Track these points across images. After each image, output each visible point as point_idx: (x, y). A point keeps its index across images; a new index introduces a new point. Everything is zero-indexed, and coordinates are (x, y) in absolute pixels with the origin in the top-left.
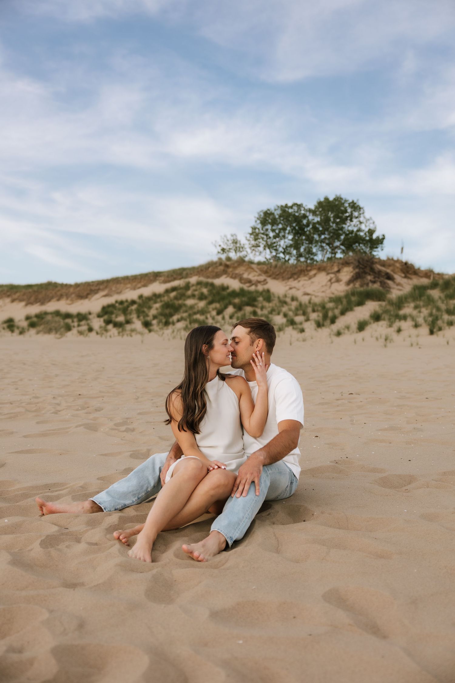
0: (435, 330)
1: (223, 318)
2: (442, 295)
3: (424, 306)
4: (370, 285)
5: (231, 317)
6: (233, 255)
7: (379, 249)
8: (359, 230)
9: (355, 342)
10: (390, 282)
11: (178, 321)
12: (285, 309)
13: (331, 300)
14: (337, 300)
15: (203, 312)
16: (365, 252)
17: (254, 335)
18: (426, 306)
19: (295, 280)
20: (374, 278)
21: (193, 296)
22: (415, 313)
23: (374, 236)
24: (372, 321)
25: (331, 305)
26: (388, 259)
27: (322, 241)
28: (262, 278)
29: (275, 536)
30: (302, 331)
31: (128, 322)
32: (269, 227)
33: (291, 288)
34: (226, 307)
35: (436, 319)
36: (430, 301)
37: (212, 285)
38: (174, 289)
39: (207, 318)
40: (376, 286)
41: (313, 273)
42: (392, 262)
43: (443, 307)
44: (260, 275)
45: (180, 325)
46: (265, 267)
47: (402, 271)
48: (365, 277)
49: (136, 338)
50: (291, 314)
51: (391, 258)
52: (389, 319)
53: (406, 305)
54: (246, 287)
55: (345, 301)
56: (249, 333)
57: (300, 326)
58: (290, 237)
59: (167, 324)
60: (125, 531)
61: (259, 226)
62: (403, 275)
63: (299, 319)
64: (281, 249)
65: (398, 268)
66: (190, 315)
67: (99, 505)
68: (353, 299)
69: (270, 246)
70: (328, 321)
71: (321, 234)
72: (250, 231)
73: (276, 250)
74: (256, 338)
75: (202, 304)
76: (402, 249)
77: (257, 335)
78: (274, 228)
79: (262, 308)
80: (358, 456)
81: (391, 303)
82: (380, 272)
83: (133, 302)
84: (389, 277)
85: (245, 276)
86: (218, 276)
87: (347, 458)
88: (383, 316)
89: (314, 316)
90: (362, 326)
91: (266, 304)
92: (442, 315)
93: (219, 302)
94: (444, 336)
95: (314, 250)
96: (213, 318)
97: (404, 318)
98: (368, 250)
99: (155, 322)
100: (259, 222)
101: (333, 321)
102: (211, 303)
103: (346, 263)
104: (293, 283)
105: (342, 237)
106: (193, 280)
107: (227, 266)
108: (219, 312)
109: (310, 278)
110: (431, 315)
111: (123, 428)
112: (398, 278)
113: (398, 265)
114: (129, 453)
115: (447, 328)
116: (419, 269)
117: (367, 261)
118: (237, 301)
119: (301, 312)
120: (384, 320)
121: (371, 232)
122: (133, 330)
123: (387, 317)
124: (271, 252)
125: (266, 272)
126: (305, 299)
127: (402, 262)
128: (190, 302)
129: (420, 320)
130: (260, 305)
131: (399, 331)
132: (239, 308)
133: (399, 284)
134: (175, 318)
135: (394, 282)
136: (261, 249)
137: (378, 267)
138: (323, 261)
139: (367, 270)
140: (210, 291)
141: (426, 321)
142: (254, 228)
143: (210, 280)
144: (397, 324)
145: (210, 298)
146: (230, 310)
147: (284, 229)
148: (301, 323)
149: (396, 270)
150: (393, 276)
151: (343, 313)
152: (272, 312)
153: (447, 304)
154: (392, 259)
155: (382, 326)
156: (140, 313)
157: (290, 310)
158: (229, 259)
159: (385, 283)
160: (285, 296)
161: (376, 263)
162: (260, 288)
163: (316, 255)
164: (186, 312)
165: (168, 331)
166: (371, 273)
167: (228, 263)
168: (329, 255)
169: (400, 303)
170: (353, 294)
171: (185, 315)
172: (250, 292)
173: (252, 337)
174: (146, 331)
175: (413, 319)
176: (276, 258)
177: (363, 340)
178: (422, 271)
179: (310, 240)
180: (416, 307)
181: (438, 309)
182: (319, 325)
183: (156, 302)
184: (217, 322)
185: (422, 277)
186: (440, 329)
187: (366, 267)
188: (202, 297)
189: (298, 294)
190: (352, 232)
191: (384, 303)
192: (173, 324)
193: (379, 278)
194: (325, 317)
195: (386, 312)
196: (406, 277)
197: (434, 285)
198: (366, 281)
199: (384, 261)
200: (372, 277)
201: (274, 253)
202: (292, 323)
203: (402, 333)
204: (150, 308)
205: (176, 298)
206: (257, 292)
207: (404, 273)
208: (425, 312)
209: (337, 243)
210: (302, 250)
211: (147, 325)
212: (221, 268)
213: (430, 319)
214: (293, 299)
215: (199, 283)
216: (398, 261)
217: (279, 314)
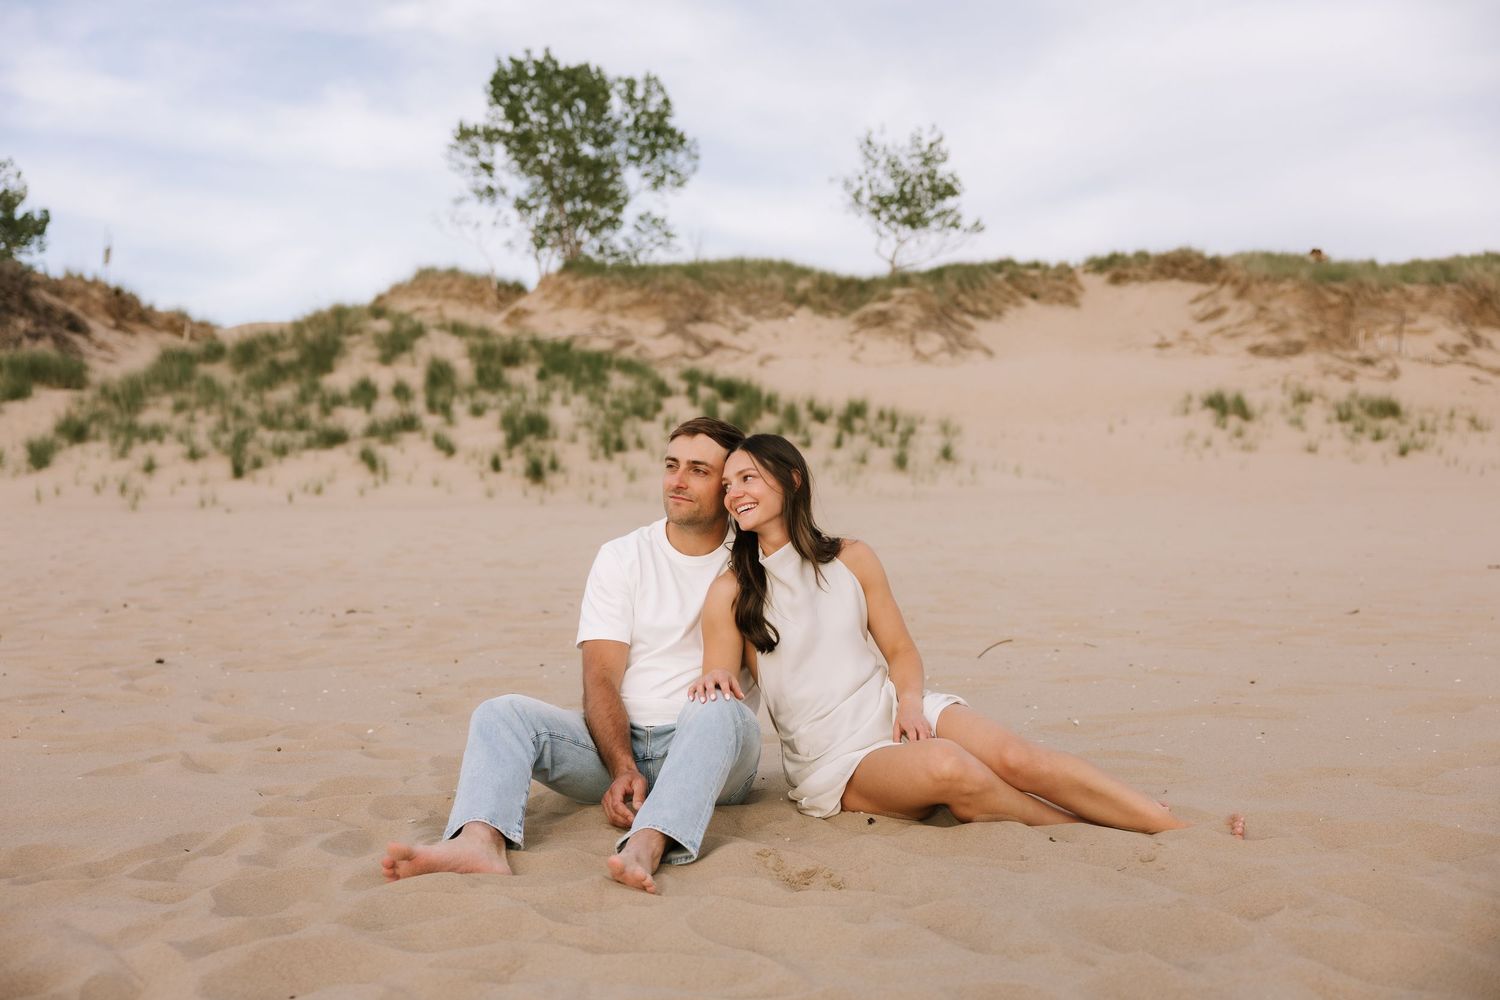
0: (246, 467)
2: (241, 378)
3: (198, 405)
4: (26, 342)
7: (33, 247)
9: (38, 497)
10: (78, 339)
18: (204, 404)
20: (37, 324)
22: (179, 422)
23: (19, 213)
24: (64, 442)
26: (69, 276)
35: (241, 440)
36: (212, 393)
40: (45, 348)
42: (79, 285)
43: (252, 409)
47: (108, 310)
48: (8, 322)
51: (76, 274)
52: (114, 438)
53: (150, 400)
62: (111, 322)
65: (96, 301)
76: (108, 252)
81: (105, 394)
82: (49, 310)
84: (75, 325)
88: (93, 428)
90: (40, 456)
92: (253, 430)
94: (271, 482)
97: (155, 433)
110: (224, 428)
112: (99, 327)
113: (96, 294)
115: (275, 460)
116: (151, 309)
117: (13, 278)
120: (97, 438)
121: (10, 200)
123: (105, 433)
127: (105, 288)
129: (202, 440)
131: (150, 467)
133: (101, 346)
135: (90, 340)
137: (44, 296)
139: (15, 303)
141: (217, 444)
144: (140, 451)
149: (93, 308)
150: (84, 324)
153: (261, 402)
154: (81, 278)
155: (99, 456)
159: (66, 341)
161: (37, 284)
166: (26, 312)
169: (132, 395)
175: (180, 437)
177: (58, 492)
178: (160, 315)
180: (179, 408)
181: (239, 413)
185: (159, 329)
186: (258, 464)
187: (9, 294)
191: (84, 395)
193: (48, 325)
195: (96, 417)
196: (118, 327)
197: (214, 353)
198: (12, 333)
199: (56, 281)
200: (30, 322)
203: (157, 473)
207: (113, 316)
208: (205, 423)
213: (227, 439)
216: (95, 283)
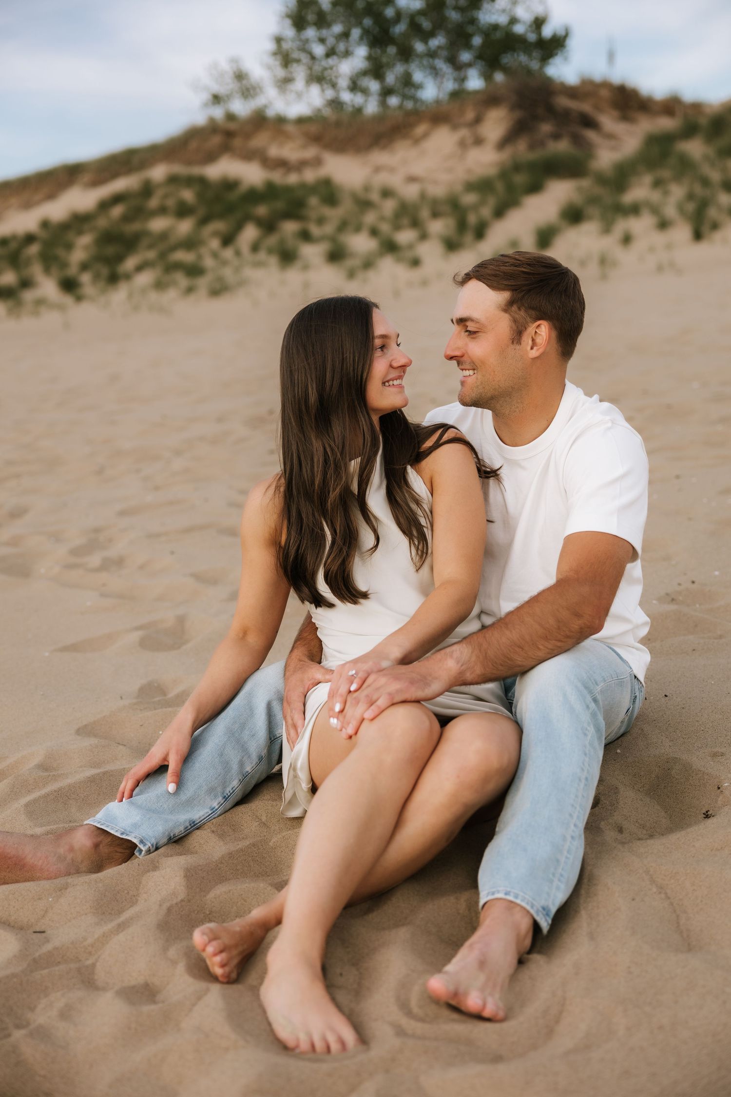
0: (704, 230)
1: (238, 253)
2: (710, 151)
3: (673, 179)
4: (549, 143)
5: (255, 248)
6: (241, 108)
7: (559, 60)
8: (513, 21)
10: (591, 135)
11: (140, 268)
12: (370, 218)
13: (471, 187)
14: (482, 186)
15: (190, 244)
16: (529, 72)
17: (522, 313)
18: (678, 178)
19: (384, 147)
20: (557, 127)
21: (162, 211)
22: (655, 196)
24: (565, 225)
25: (469, 199)
26: (583, 81)
27: (432, 54)
28: (311, 152)
29: (653, 881)
30: (416, 263)
31: (26, 283)
32: (311, 33)
33: (378, 169)
34: (239, 227)
35: (704, 204)
36: (685, 166)
37: (202, 182)
38: (117, 199)
39: (200, 257)
40: (562, 147)
41: (421, 129)
42: (592, 88)
43: (715, 176)
44: (304, 147)
45: (144, 279)
46: (313, 129)
47: (615, 105)
48: (536, 128)
49: (50, 319)
50: (385, 228)
51: (588, 79)
52: (603, 217)
53: (635, 180)
54: (277, 177)
55: (500, 187)
56: (507, 307)
57: (409, 254)
58: (362, 52)
59: (113, 279)
60: (225, 924)
61: (289, 32)
62: (618, 114)
63: (405, 237)
64: (343, 83)
65: (604, 99)
66: (163, 255)
67: (124, 837)
68: (520, 179)
69: (319, 78)
70: (469, 237)
71: (426, 36)
72: (271, 46)
73: (334, 85)
74: (528, 319)
75: (185, 227)
76: (611, 54)
77: (533, 313)
78: (324, 32)
79: (321, 221)
80: (717, 573)
81: (601, 180)
82: (567, 112)
83: (30, 239)
84: (589, 122)
85: (274, 151)
86: (211, 157)
87: (693, 582)
88: (588, 210)
89: (438, 227)
90: (545, 239)
91: (327, 211)
92: (714, 196)
93: (221, 216)
94: (726, 242)
95: (418, 76)
96: (215, 255)
97: (635, 210)
98: (535, 65)
99: (86, 278)
100: (288, 22)
101: (480, 233)
102: (204, 221)
103: (489, 99)
104: (380, 157)
105: (477, 41)
106: (158, 173)
107: (229, 134)
108: (228, 240)
109: (417, 141)
110: (690, 197)
111: (95, 560)
112: (608, 121)
113: (605, 93)
114: (136, 636)
116: (649, 97)
117: (538, 90)
118: (262, 210)
119: (405, 221)
120: (590, 218)
121: (539, 23)
122: (40, 302)
123: (596, 212)
124: (323, 91)
125: (317, 139)
126: (411, 192)
127: (612, 87)
128: (158, 225)
129: (670, 211)
130: (313, 214)
131: (627, 240)
132: (269, 226)
134: (130, 263)
135: (601, 133)
136: (300, 83)
137: (563, 102)
138: (438, 102)
139: (540, 111)
140: (200, 196)
141: (681, 212)
142: (279, 40)
143: (196, 171)
144: (622, 225)
145: (202, 212)
146: (250, 233)
147: (346, 35)
148: (411, 246)
149: (602, 104)
150: (595, 120)
151: (500, 213)
152: (343, 226)
153: (723, 170)
154: (592, 82)
155: (588, 234)
156: (49, 260)
157: (382, 218)
158: (231, 117)
159: (580, 137)
160: (367, 188)
161: (558, 93)
162: (310, 176)
163: (419, 87)
164: (150, 247)
165: (120, 295)
166: (549, 118)
167: (232, 126)
168: (450, 85)
169: (620, 177)
170: (517, 167)
171: (151, 255)
172: (288, 190)
173: (517, 316)
174: (68, 300)
175: (655, 210)
176: (336, 104)
178: (658, 101)
179: (406, 54)
180: (656, 184)
181: (705, 182)
182: (451, 245)
183: (80, 233)
184: (225, 263)
185: (658, 114)
186: (715, 226)
187: (536, 104)
188: (183, 211)
189: (395, 181)
190: (495, 27)
191: (586, 183)
192: (128, 277)
193: (566, 126)
194: (462, 226)
195: (593, 200)
196: (623, 118)
197: (690, 130)
198: (539, 137)
199: (574, 87)
200: (552, 125)
201: (330, 94)
202: (390, 247)
203: (633, 244)
204: (69, 247)
205: (127, 218)
206: (303, 186)
207: (619, 108)
208: (677, 192)
209: (465, 56)
210: (391, 78)
211: (69, 286)
212: (216, 140)
213: (691, 207)
214: (387, 193)
215: (173, 180)
216: (603, 84)
217: (358, 229)
